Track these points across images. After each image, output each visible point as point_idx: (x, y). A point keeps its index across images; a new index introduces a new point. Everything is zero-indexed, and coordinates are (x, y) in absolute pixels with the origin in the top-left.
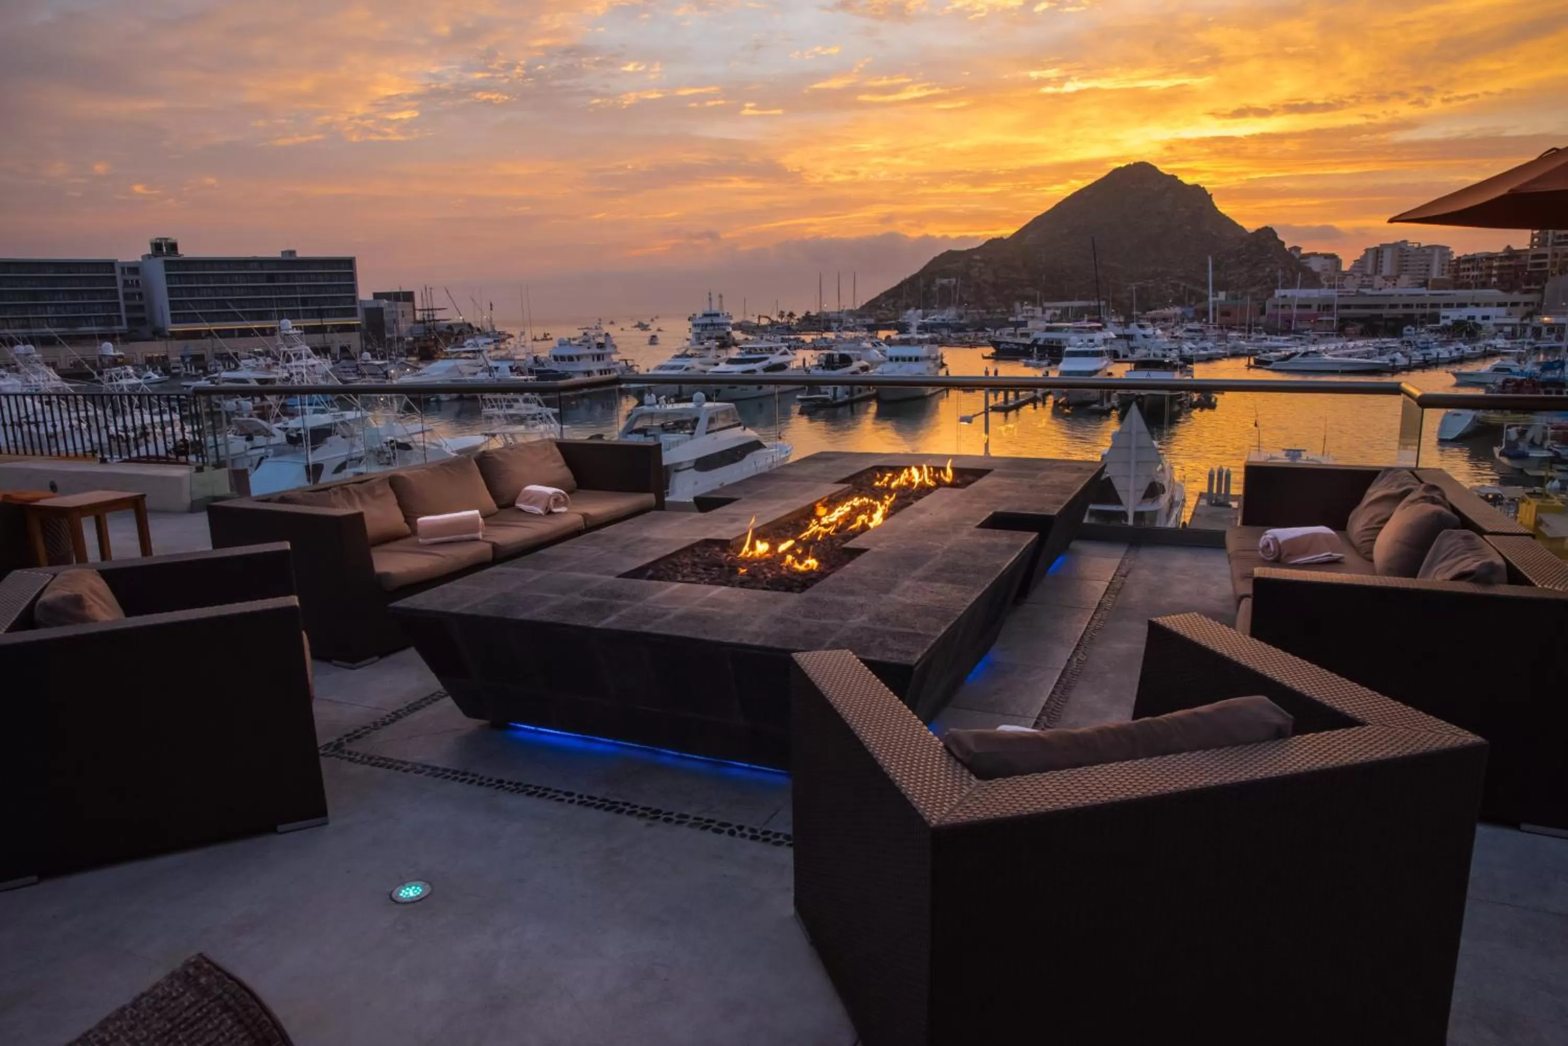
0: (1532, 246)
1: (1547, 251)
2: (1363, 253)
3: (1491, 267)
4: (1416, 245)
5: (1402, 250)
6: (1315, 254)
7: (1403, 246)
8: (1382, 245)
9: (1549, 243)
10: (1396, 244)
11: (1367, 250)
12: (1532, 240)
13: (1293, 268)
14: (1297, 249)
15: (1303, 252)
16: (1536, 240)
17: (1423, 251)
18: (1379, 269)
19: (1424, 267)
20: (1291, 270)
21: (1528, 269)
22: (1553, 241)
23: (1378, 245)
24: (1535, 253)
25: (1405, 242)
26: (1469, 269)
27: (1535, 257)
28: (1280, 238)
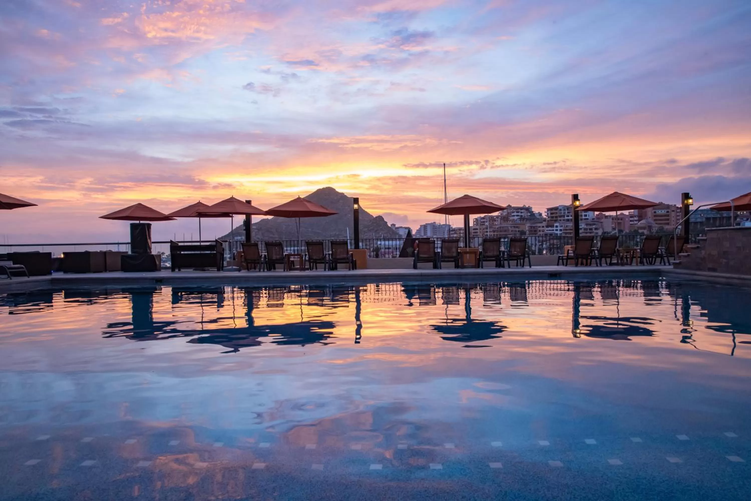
0: (474, 225)
1: (478, 227)
2: (419, 227)
3: (460, 233)
4: (439, 224)
5: (434, 226)
6: (401, 227)
7: (434, 224)
8: (426, 224)
9: (479, 224)
10: (431, 223)
11: (421, 226)
12: (474, 223)
13: (391, 233)
14: (394, 225)
15: (396, 226)
16: (475, 223)
17: (442, 226)
18: (426, 233)
19: (442, 233)
20: (390, 234)
21: (472, 234)
22: (480, 224)
23: (425, 224)
24: (475, 228)
25: (435, 223)
26: (453, 234)
27: (474, 229)
28: (385, 220)
